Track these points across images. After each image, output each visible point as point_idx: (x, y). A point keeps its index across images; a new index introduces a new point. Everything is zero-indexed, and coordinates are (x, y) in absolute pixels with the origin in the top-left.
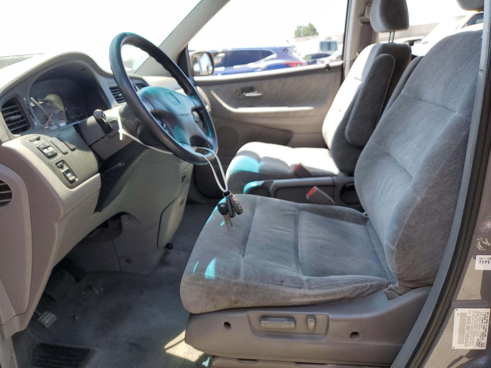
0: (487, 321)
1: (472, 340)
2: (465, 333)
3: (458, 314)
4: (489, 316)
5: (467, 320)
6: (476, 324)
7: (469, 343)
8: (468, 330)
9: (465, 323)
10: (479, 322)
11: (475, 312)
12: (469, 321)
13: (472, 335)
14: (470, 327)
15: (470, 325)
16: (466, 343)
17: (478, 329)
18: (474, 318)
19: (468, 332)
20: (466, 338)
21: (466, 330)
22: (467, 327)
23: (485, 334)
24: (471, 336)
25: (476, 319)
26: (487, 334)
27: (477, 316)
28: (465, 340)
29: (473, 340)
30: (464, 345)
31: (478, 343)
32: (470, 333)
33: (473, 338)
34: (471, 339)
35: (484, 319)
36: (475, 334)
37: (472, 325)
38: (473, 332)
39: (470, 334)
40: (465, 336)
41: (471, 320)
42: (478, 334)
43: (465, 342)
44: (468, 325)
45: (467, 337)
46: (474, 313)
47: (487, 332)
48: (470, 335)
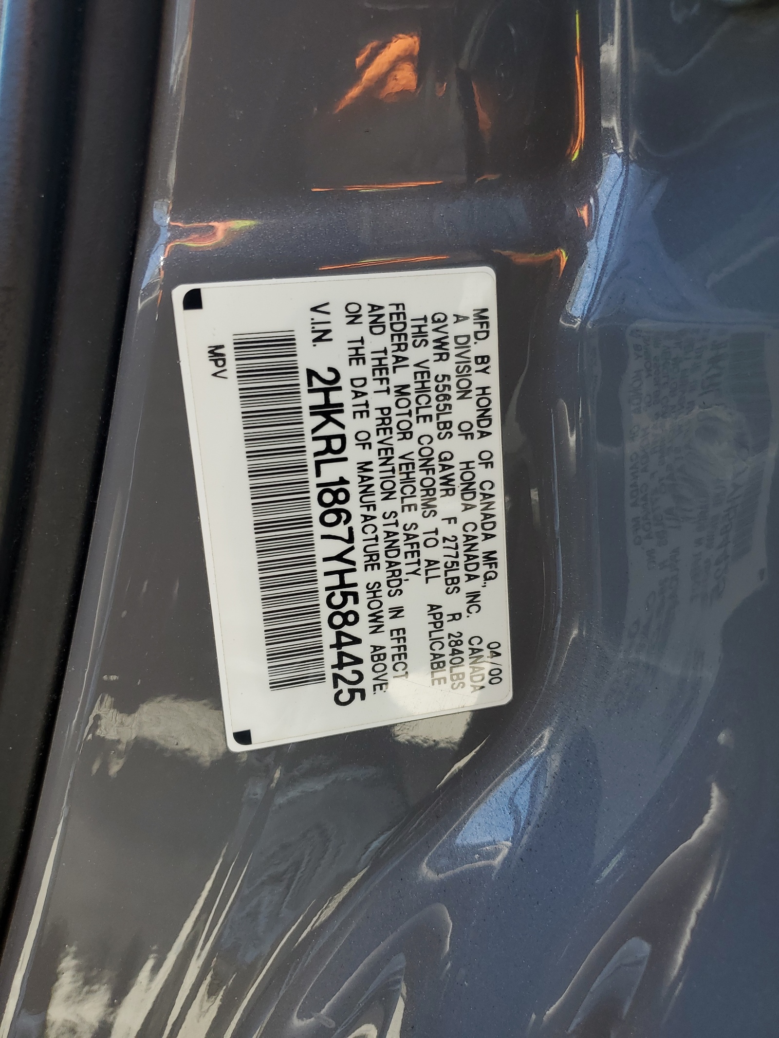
0: (484, 414)
1: (389, 624)
2: (322, 567)
3: (216, 354)
4: (491, 347)
5: (311, 422)
6: (401, 447)
7: (365, 668)
8: (341, 530)
9: (302, 450)
10: (419, 429)
11: (366, 319)
12: (331, 429)
13: (381, 575)
14: (354, 489)
15: (348, 470)
16: (346, 673)
17: (418, 501)
18: (372, 386)
19: (339, 547)
20: (338, 620)
21: (318, 529)
22: (328, 498)
23: (483, 547)
24: (374, 589)
25: (389, 400)
26: (499, 544)
27: (390, 361)
28: (329, 636)
29: (397, 623)
30: (327, 688)
31: (447, 650)
32: (358, 555)
33: (396, 602)
34: (376, 617)
35: (454, 393)
36: (405, 565)
37: (364, 467)
38: (381, 547)
39: (360, 566)
40: (323, 595)
41: (348, 409)
42: (426, 554)
43: (330, 656)
44: (331, 473)
45: (337, 600)
46: (362, 329)
47: (500, 531)
48: (361, 578)
